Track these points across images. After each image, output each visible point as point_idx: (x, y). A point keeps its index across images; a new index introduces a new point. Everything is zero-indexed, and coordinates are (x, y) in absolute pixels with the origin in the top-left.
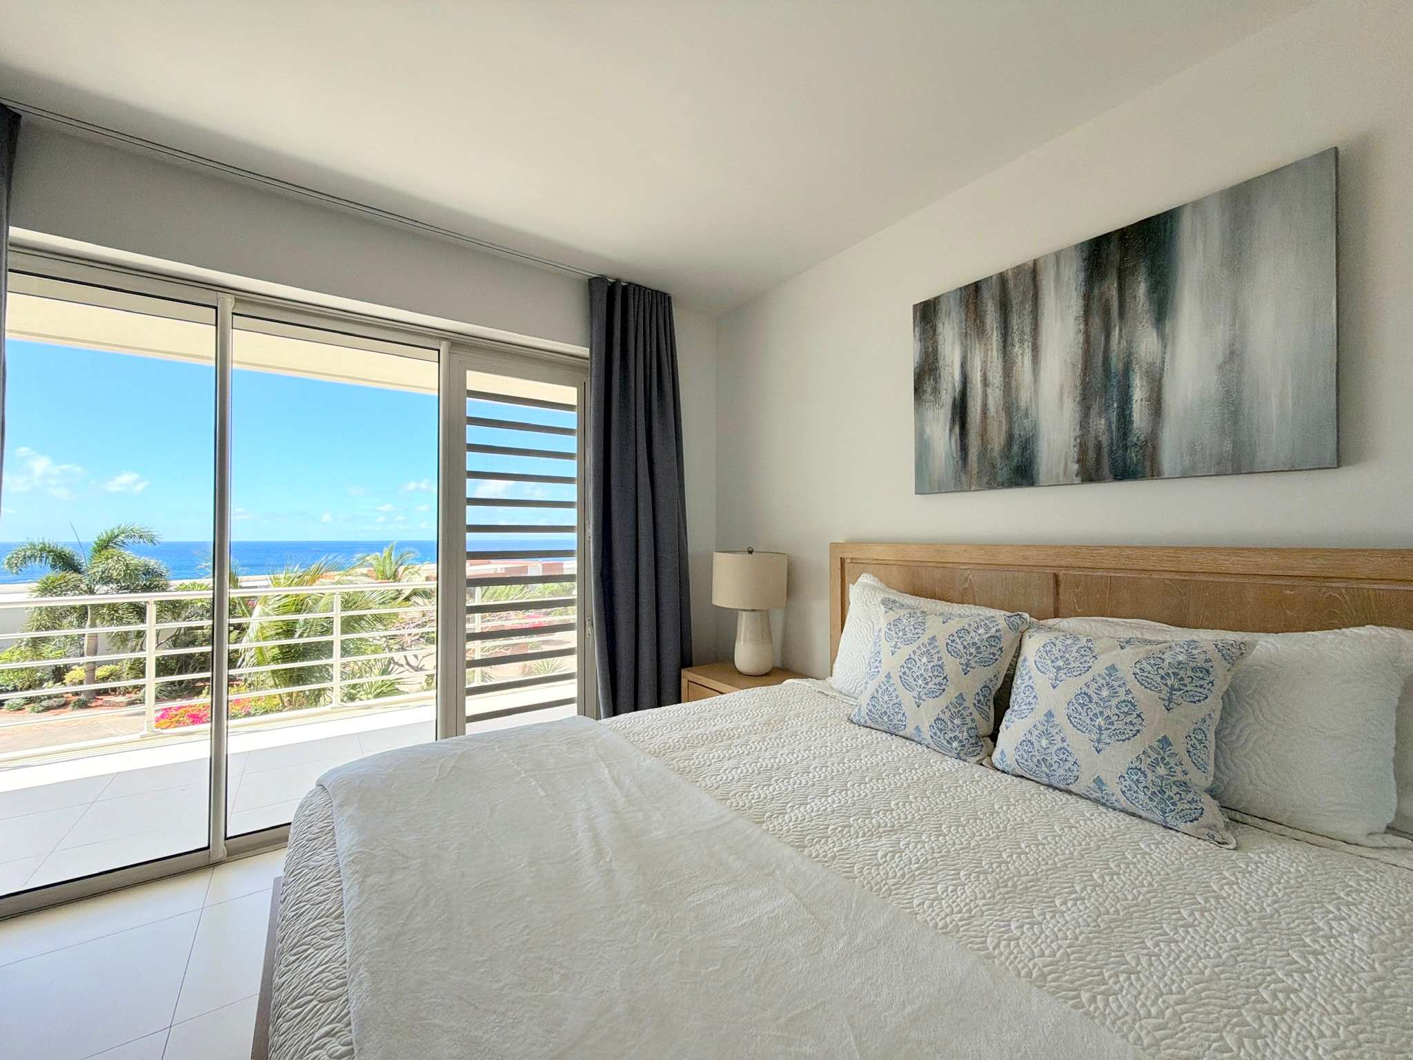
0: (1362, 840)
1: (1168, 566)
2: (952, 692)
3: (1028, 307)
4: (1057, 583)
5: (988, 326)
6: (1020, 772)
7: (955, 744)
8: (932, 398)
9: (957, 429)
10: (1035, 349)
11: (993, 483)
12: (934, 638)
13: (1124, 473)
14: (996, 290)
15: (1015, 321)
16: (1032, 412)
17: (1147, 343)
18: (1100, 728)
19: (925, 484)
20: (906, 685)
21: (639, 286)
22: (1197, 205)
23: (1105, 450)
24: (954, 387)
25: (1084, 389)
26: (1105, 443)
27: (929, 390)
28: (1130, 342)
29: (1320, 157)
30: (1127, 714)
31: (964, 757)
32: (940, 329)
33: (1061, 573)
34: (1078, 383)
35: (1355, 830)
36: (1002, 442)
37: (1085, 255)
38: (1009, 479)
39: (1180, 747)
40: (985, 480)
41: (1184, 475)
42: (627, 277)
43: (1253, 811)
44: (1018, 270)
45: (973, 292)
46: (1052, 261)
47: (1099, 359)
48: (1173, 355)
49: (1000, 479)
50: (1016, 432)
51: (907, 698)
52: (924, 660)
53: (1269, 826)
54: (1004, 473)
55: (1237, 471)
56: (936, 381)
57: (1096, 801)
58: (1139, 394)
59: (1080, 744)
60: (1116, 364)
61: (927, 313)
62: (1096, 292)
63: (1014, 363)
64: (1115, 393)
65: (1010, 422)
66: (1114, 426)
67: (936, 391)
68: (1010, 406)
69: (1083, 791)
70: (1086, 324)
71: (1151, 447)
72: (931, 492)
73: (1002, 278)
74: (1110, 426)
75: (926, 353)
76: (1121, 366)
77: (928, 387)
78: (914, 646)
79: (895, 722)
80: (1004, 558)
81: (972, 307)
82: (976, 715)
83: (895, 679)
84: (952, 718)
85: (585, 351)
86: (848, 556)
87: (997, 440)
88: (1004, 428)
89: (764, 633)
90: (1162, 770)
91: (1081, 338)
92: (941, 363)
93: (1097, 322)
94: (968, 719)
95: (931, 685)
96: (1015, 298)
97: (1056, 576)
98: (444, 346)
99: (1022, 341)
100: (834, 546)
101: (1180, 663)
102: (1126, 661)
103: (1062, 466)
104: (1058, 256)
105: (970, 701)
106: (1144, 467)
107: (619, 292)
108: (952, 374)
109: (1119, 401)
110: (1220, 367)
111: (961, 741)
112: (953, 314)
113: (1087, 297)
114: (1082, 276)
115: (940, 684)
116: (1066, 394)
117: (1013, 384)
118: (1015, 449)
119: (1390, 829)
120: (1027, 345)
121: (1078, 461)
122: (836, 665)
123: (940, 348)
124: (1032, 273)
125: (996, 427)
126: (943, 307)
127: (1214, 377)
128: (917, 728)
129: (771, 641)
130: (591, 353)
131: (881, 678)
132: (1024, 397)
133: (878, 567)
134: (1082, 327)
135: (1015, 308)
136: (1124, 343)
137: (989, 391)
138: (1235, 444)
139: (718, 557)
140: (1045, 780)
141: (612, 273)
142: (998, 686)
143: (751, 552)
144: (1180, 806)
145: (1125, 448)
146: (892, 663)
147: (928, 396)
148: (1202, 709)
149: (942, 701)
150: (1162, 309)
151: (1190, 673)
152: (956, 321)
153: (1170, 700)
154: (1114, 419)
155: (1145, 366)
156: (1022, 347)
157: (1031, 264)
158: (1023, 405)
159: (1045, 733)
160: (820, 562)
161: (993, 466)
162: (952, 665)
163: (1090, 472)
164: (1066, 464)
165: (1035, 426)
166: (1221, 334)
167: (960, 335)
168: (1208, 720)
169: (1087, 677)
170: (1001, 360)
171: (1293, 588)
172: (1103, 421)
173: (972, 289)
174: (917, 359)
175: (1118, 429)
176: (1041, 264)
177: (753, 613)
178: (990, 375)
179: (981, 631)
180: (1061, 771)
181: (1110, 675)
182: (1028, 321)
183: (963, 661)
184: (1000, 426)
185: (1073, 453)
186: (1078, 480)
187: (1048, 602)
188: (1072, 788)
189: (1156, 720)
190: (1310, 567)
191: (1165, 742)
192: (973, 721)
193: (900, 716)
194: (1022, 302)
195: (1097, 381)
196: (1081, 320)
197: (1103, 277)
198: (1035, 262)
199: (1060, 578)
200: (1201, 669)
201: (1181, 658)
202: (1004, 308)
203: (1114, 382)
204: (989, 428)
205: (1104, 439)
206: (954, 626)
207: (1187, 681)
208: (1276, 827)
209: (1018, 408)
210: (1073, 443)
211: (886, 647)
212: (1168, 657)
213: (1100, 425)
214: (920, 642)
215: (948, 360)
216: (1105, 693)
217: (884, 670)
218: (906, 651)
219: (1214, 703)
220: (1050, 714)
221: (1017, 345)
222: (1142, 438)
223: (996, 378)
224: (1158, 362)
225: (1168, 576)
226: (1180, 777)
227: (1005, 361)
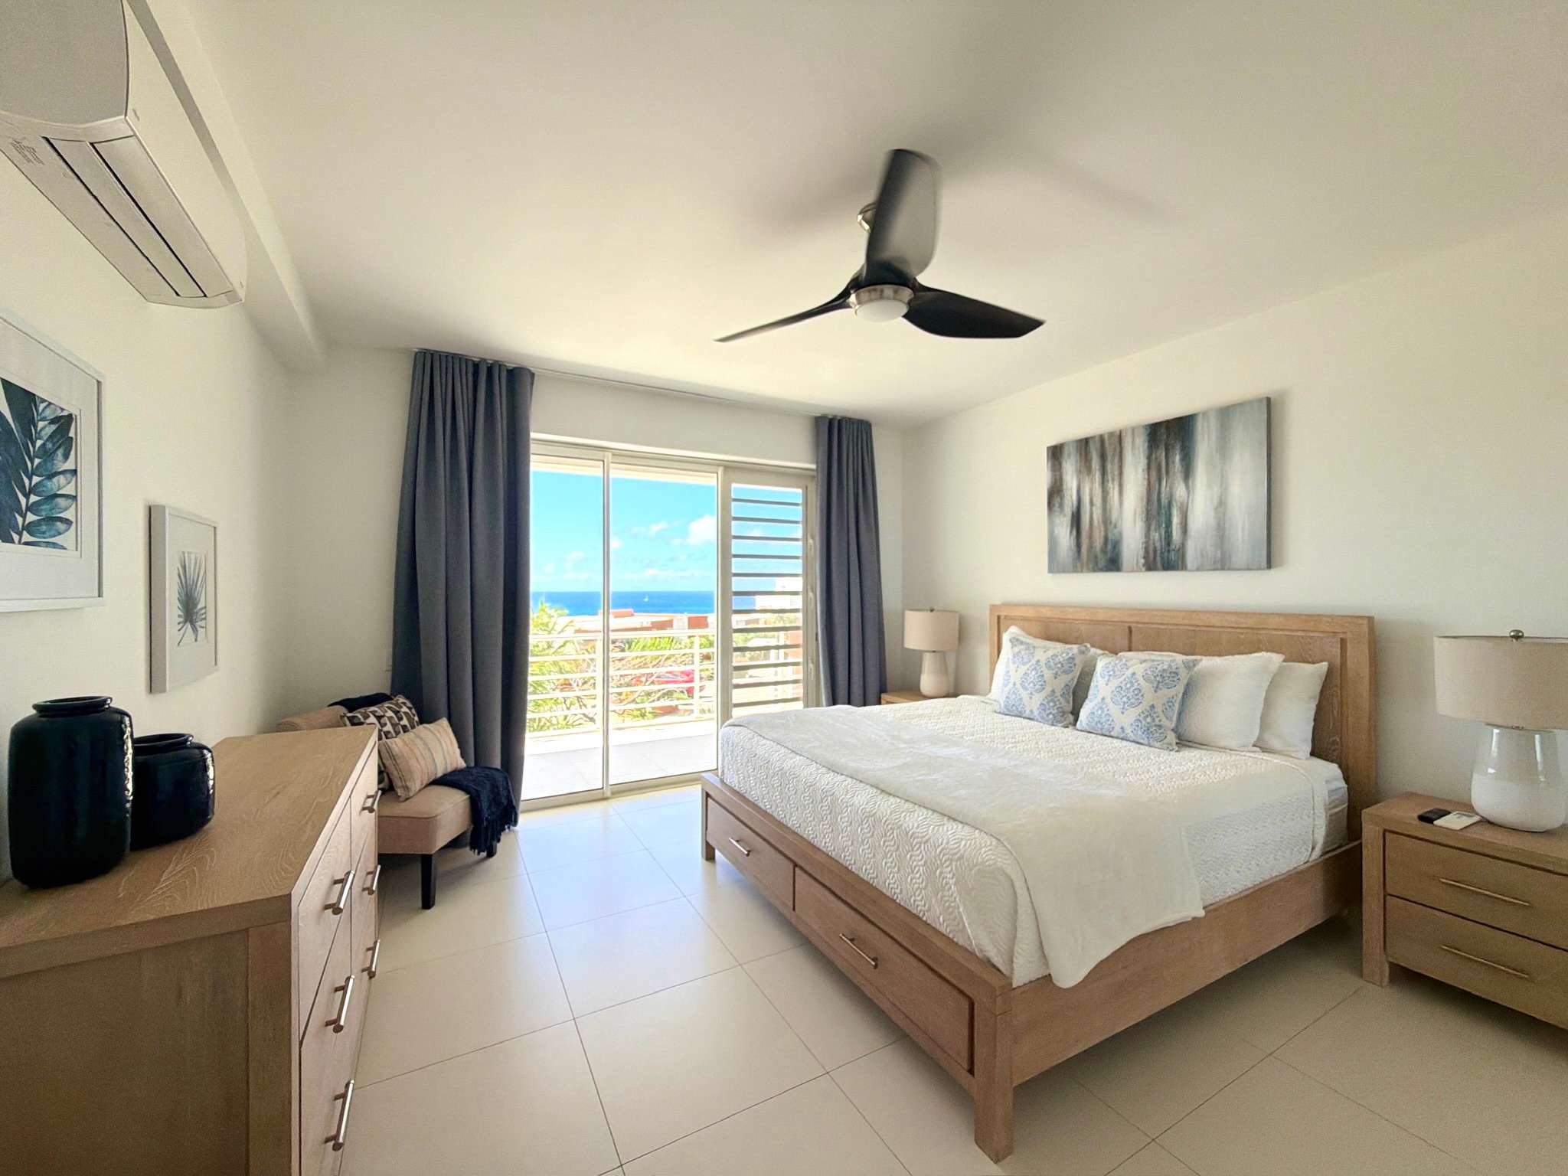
0: (1237, 749)
1: (1186, 622)
2: (1048, 689)
3: (1116, 460)
4: (1130, 631)
5: (1093, 466)
6: (1089, 730)
7: (1051, 716)
8: (1059, 510)
9: (1074, 533)
10: (1121, 486)
11: (1096, 568)
12: (1038, 661)
13: (1169, 566)
14: (1098, 445)
15: (1109, 466)
16: (1119, 524)
17: (1180, 491)
18: (1124, 703)
19: (1055, 566)
20: (1025, 689)
21: (850, 419)
22: (1205, 413)
23: (1159, 552)
24: (1072, 504)
25: (1147, 514)
26: (1159, 548)
27: (1057, 505)
28: (1171, 488)
29: (1260, 400)
30: (1136, 695)
31: (1055, 724)
32: (1064, 464)
33: (1133, 625)
34: (1144, 509)
35: (1233, 744)
36: (1102, 544)
37: (1148, 432)
38: (1106, 567)
39: (1159, 709)
40: (1091, 566)
41: (1198, 570)
42: (840, 414)
43: (1196, 740)
44: (1111, 434)
45: (1084, 444)
46: (1129, 433)
47: (1155, 497)
48: (1192, 500)
49: (1100, 566)
50: (1110, 536)
51: (1025, 695)
52: (1033, 673)
53: (1202, 747)
54: (1102, 563)
55: (1223, 569)
56: (1062, 499)
57: (1122, 739)
58: (1176, 520)
59: (1114, 710)
60: (1164, 501)
61: (1056, 453)
62: (1154, 456)
63: (1108, 493)
64: (1163, 518)
65: (1106, 531)
66: (1163, 537)
67: (1061, 506)
68: (1106, 521)
69: (1115, 735)
70: (1149, 475)
71: (1182, 551)
72: (1059, 572)
73: (1101, 437)
74: (1161, 539)
75: (1055, 479)
76: (1167, 501)
77: (1057, 501)
78: (1027, 666)
79: (1020, 709)
80: (1101, 616)
81: (1083, 453)
82: (1061, 700)
83: (1018, 685)
84: (1048, 703)
85: (813, 466)
86: (1003, 614)
87: (1098, 543)
88: (1103, 533)
89: (943, 668)
90: (1149, 720)
91: (1146, 482)
92: (1065, 487)
93: (1154, 473)
94: (1057, 703)
95: (1037, 686)
96: (1109, 453)
97: (1130, 628)
98: (720, 470)
99: (1113, 480)
100: (993, 607)
101: (1164, 670)
102: (1140, 669)
103: (1135, 561)
104: (1133, 429)
105: (1058, 693)
106: (1178, 564)
107: (836, 425)
108: (1071, 496)
109: (1166, 523)
110: (1216, 509)
111: (1053, 715)
112: (1072, 457)
113: (1149, 458)
114: (1146, 445)
115: (1042, 685)
116: (1137, 516)
117: (1108, 507)
118: (1109, 547)
119: (1254, 746)
120: (1116, 483)
121: (1144, 558)
122: (993, 687)
123: (1064, 477)
124: (1119, 438)
125: (1098, 534)
126: (1066, 450)
127: (1213, 514)
128: (1031, 711)
129: (947, 675)
130: (817, 467)
131: (1011, 685)
132: (1114, 516)
133: (1022, 621)
134: (1146, 476)
135: (1109, 458)
136: (1168, 489)
137: (1094, 508)
138: (1222, 554)
139: (909, 615)
140: (1100, 732)
141: (830, 413)
142: (1074, 685)
143: (932, 611)
144: (1155, 736)
145: (1169, 551)
146: (1016, 677)
147: (1056, 508)
148: (1173, 691)
149: (1044, 694)
150: (1188, 473)
151: (1168, 675)
152: (1074, 463)
153: (1157, 687)
154: (1163, 533)
155: (1179, 504)
156: (1113, 484)
157: (1118, 433)
158: (1113, 521)
159: (1101, 708)
160: (983, 619)
161: (1096, 557)
162: (1048, 674)
163: (1150, 566)
164: (1137, 560)
165: (1121, 534)
166: (1216, 490)
167: (1076, 471)
168: (1175, 697)
169: (1122, 679)
170: (1101, 490)
171: (1242, 634)
172: (1157, 534)
173: (1084, 442)
174: (1050, 482)
175: (1165, 539)
176: (1123, 434)
177: (933, 654)
178: (1095, 499)
179: (1064, 655)
180: (1106, 726)
181: (1132, 677)
182: (1116, 467)
183: (1054, 672)
184: (1100, 532)
185: (1142, 553)
186: (1143, 569)
187: (1126, 643)
188: (1112, 734)
189: (1149, 698)
190: (1251, 622)
191: (1153, 706)
192: (1060, 704)
193: (1021, 706)
194: (1113, 455)
195: (1154, 512)
196: (1146, 472)
197: (1157, 447)
198: (1121, 432)
199: (1133, 629)
200: (1174, 673)
201: (1165, 667)
202: (1103, 457)
203: (1163, 511)
204: (1094, 534)
205: (1158, 545)
206: (1050, 653)
207: (1166, 678)
208: (1205, 747)
209: (1111, 522)
210: (1141, 546)
211: (1012, 668)
212: (1159, 668)
213: (1155, 536)
214: (1030, 664)
215: (1069, 485)
216: (1128, 686)
217: (1012, 681)
218: (1023, 669)
219: (1181, 689)
220: (1103, 699)
221: (1110, 482)
222: (1178, 547)
223: (1098, 501)
224: (1186, 501)
225: (1187, 627)
226: (1157, 722)
227: (1103, 492)
